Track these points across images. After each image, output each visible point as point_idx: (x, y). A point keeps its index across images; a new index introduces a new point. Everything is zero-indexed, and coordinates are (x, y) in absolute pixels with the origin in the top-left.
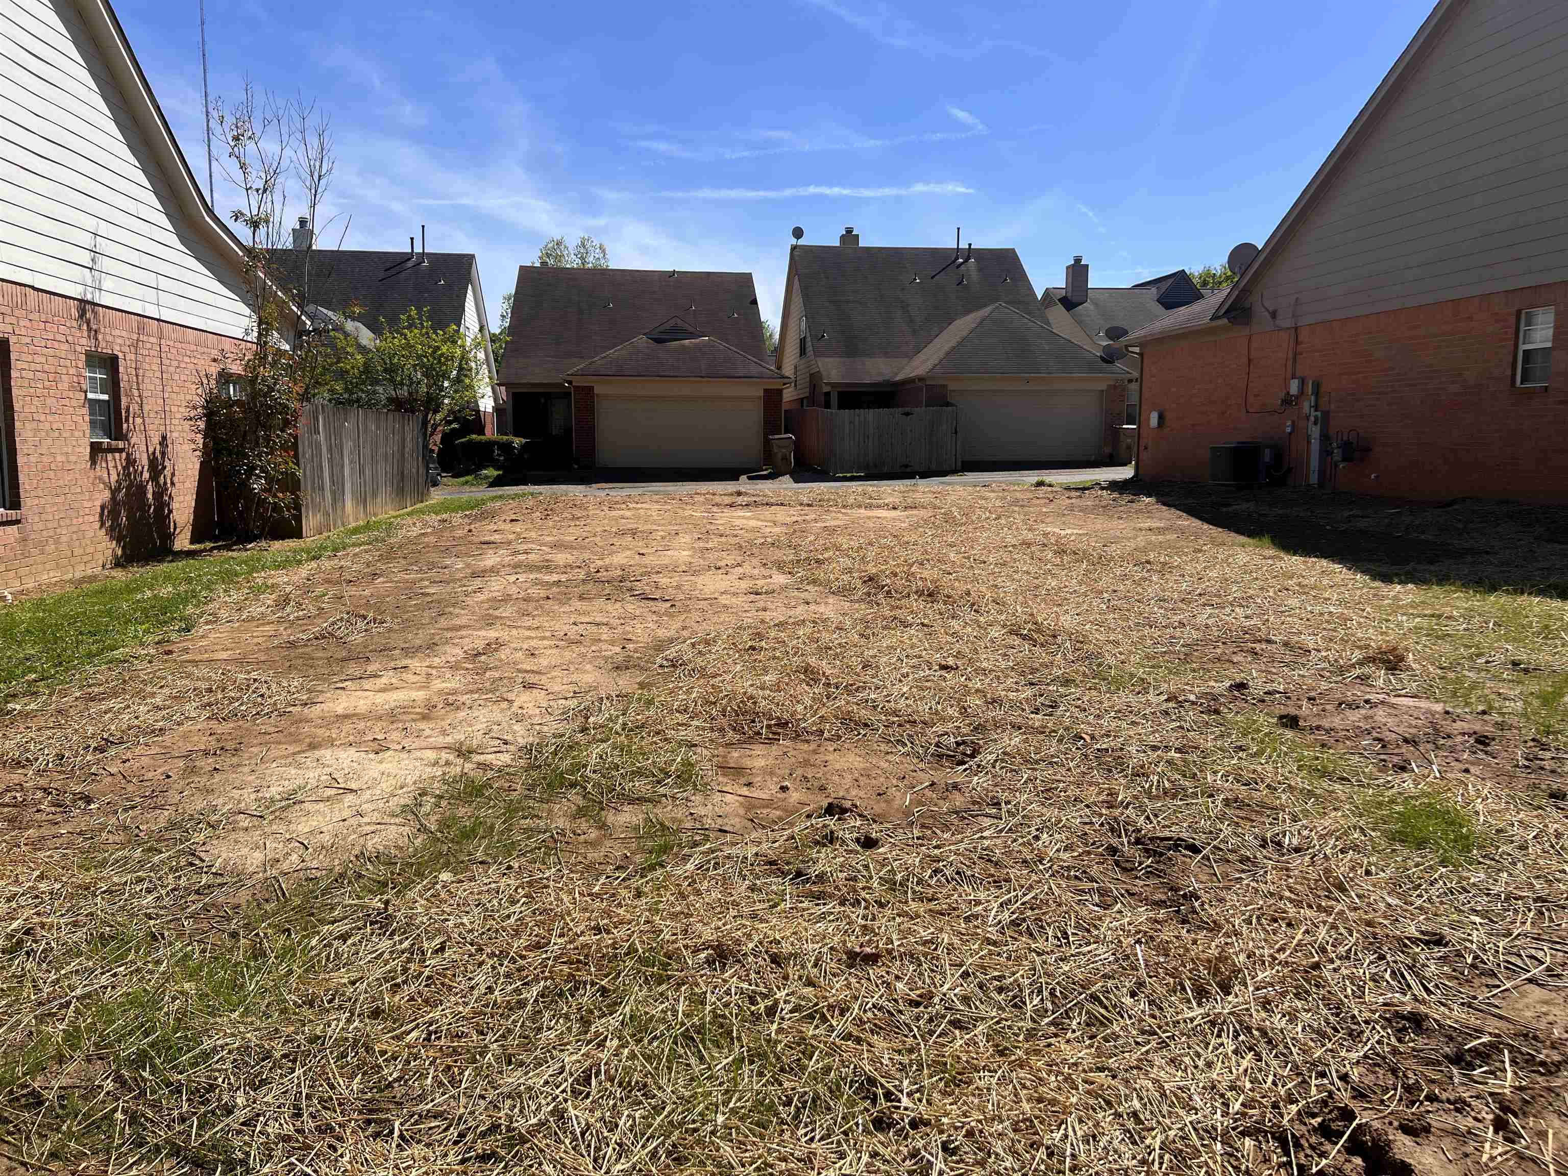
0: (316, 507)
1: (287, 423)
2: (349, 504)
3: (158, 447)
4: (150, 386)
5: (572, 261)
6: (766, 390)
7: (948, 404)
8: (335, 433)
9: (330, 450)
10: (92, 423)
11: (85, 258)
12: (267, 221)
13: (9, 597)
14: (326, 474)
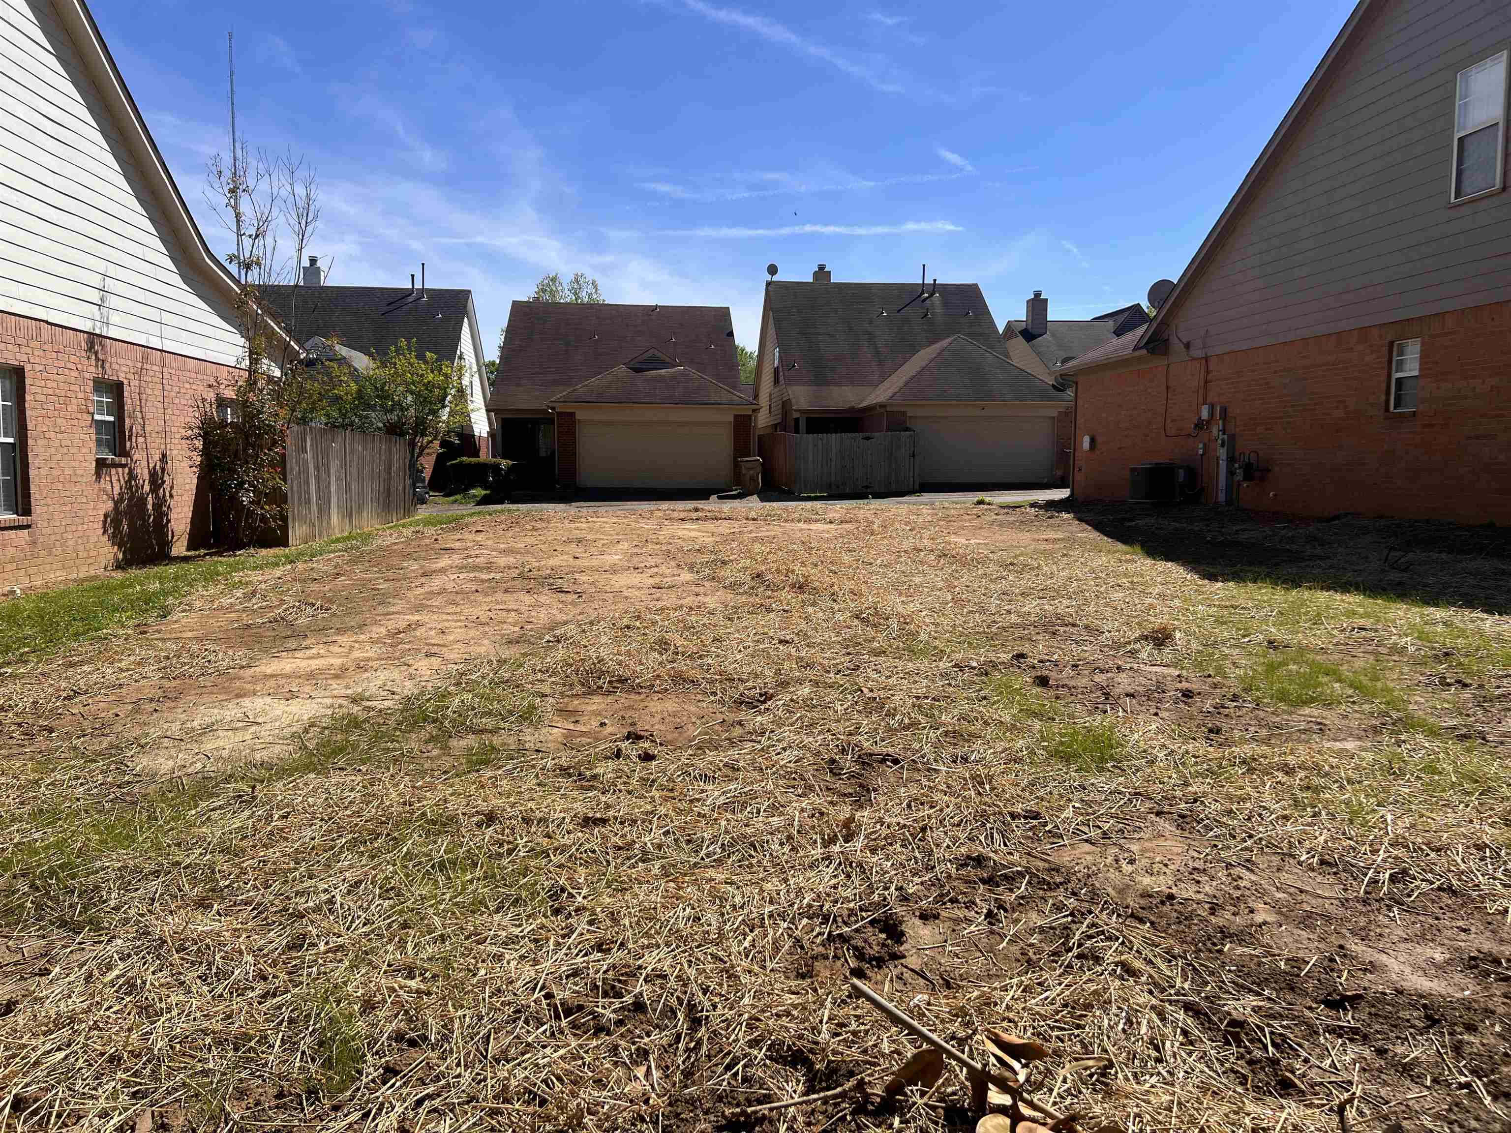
0: (303, 520)
1: (274, 443)
2: (335, 518)
3: (158, 463)
4: (153, 409)
5: (566, 296)
6: (736, 416)
7: (907, 429)
8: (322, 456)
9: (317, 468)
10: (99, 442)
11: (95, 296)
12: (258, 264)
13: (18, 592)
14: (313, 487)
